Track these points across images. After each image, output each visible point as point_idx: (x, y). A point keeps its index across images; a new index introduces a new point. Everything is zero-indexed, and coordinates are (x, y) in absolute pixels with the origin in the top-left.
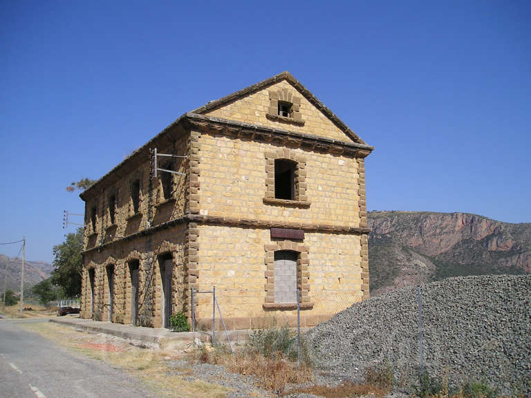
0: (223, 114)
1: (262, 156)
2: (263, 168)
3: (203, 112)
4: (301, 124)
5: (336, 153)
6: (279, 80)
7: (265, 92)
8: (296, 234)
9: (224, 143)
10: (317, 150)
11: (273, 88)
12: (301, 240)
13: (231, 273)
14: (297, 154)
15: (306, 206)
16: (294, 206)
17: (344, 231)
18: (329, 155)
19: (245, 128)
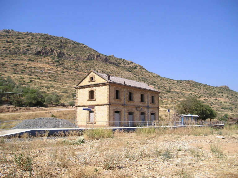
0: (81, 84)
1: (87, 91)
2: (87, 94)
3: (78, 85)
4: (95, 81)
5: (102, 86)
6: (91, 73)
7: (88, 76)
8: (93, 107)
9: (81, 90)
10: (98, 86)
11: (90, 75)
12: (94, 108)
13: (82, 116)
14: (94, 88)
15: (95, 100)
16: (93, 101)
17: (104, 105)
18: (101, 87)
19: (83, 86)
